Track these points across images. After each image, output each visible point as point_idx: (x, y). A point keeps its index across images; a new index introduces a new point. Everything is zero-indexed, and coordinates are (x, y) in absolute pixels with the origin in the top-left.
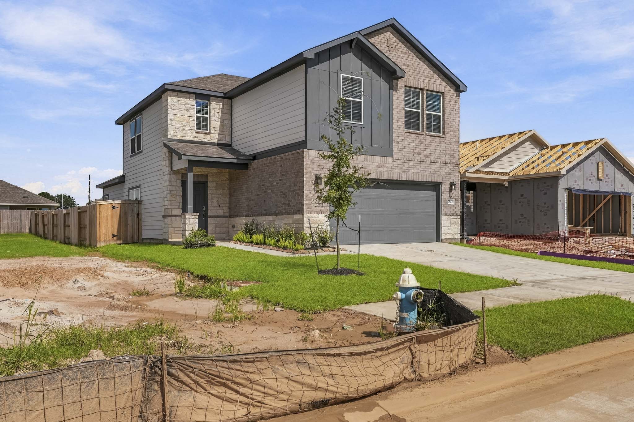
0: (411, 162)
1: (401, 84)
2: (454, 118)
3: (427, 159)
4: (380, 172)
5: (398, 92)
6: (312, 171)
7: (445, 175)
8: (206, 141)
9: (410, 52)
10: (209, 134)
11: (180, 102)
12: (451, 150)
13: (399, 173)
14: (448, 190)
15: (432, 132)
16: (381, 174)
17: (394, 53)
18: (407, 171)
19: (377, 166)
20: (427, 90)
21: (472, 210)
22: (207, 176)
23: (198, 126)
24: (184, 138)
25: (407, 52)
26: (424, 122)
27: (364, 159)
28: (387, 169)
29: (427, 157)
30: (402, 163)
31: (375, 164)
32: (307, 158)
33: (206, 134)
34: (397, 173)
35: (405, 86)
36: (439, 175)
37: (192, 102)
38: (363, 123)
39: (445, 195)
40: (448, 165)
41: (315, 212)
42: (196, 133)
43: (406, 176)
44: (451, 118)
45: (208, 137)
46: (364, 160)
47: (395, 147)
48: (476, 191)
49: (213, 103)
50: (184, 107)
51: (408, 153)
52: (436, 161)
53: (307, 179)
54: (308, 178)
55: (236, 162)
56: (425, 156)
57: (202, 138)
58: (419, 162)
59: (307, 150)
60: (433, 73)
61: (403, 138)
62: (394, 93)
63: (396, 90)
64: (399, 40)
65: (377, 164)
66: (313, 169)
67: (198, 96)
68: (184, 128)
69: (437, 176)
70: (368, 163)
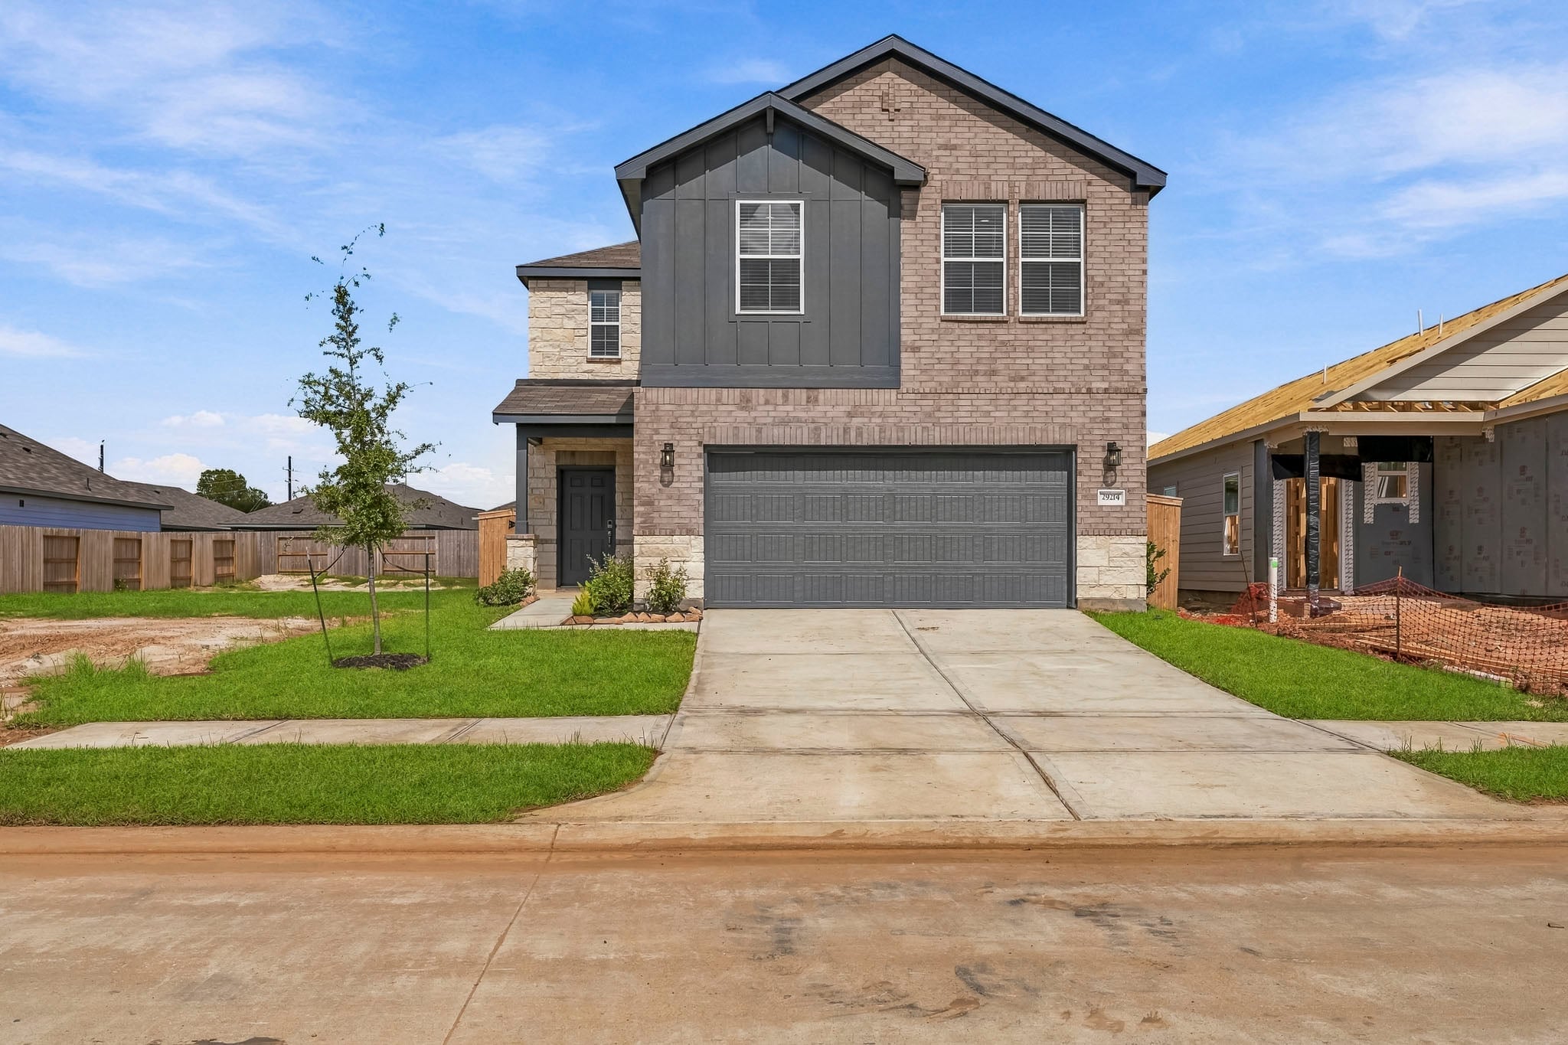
0: (962, 396)
1: (929, 196)
2: (1124, 267)
3: (1022, 385)
4: (858, 428)
5: (918, 219)
6: (655, 437)
7: (1090, 426)
8: (611, 378)
9: (960, 111)
10: (619, 361)
11: (554, 301)
12: (1112, 354)
13: (919, 429)
14: (1101, 467)
15: (1048, 311)
16: (859, 434)
17: (902, 123)
18: (950, 420)
19: (850, 415)
20: (1021, 202)
21: (1414, 518)
22: (613, 454)
23: (597, 348)
24: (561, 376)
25: (952, 112)
26: (1013, 288)
27: (808, 398)
28: (879, 420)
29: (1022, 379)
30: (931, 402)
31: (842, 408)
32: (642, 407)
33: (610, 362)
34: (913, 429)
35: (943, 201)
36: (1063, 426)
37: (580, 299)
38: (802, 312)
39: (1086, 479)
40: (1099, 396)
41: (663, 532)
42: (588, 362)
43: (943, 435)
44: (1114, 267)
45: (616, 368)
46: (808, 402)
47: (907, 360)
48: (1432, 460)
49: (628, 294)
50: (563, 311)
51: (952, 373)
52: (1055, 388)
53: (642, 456)
54: (643, 453)
55: (614, 422)
56: (1013, 379)
57: (603, 372)
58: (994, 397)
59: (642, 389)
60: (1043, 153)
61: (935, 337)
62: (905, 224)
63: (913, 216)
64: (922, 86)
65: (849, 409)
66: (657, 432)
67: (594, 283)
68: (562, 354)
69: (1057, 429)
70: (819, 408)
